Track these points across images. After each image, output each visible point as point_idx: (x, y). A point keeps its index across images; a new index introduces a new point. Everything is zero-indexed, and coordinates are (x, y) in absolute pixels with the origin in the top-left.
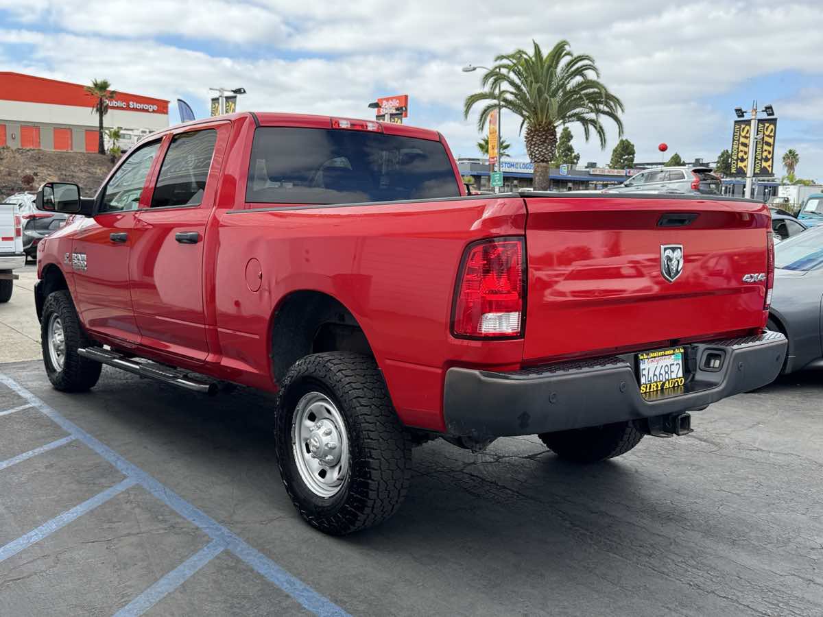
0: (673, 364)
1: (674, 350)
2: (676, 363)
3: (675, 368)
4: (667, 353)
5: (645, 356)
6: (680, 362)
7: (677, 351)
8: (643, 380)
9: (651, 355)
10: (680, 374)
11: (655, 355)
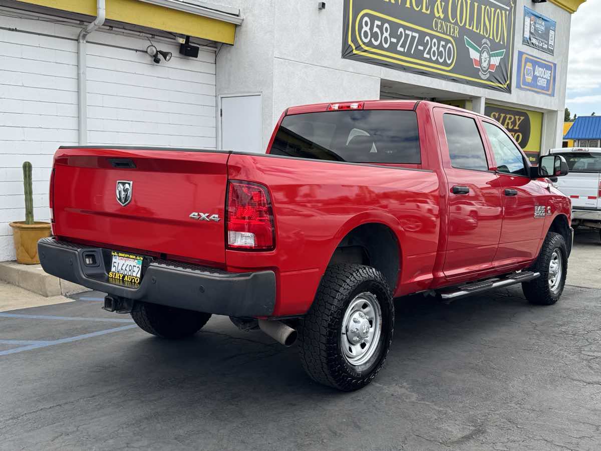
0: (135, 266)
1: (136, 257)
2: (137, 266)
3: (136, 269)
4: (131, 256)
5: (116, 254)
6: (140, 267)
7: (138, 258)
8: (113, 269)
9: (120, 254)
10: (139, 275)
11: (123, 255)
